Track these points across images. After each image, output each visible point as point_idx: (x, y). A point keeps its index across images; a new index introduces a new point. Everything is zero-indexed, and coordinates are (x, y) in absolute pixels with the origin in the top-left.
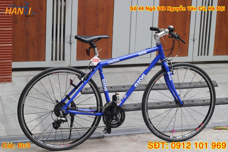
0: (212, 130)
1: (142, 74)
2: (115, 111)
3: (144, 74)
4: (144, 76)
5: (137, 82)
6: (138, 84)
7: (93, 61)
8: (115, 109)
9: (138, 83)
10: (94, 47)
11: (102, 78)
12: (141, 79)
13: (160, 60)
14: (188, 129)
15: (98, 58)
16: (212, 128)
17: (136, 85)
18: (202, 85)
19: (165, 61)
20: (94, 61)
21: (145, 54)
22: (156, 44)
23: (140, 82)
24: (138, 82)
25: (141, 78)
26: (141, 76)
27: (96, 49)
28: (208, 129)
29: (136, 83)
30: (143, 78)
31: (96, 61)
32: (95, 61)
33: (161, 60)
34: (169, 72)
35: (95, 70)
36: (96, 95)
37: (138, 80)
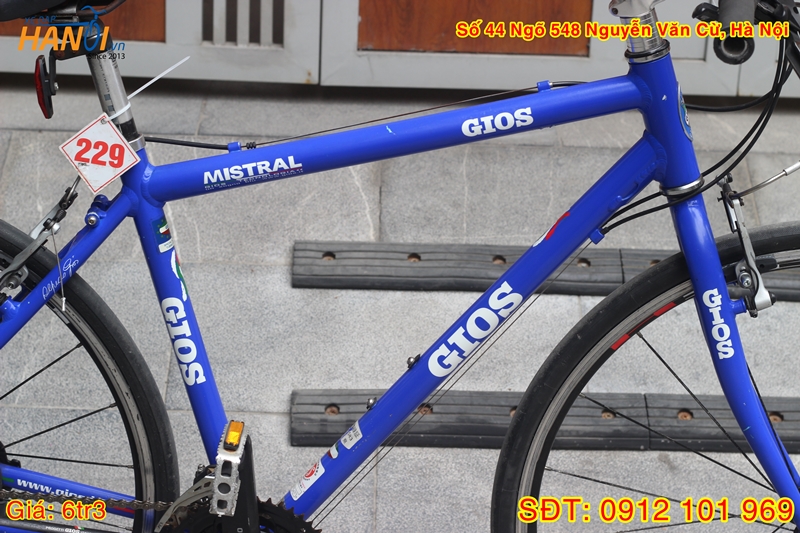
1: (495, 286)
3: (507, 289)
4: (506, 301)
5: (451, 341)
6: (454, 359)
7: (78, 157)
9: (454, 347)
11: (165, 283)
12: (482, 324)
15: (117, 137)
17: (443, 357)
19: (695, 193)
20: (90, 155)
21: (515, 130)
22: (628, 55)
23: (472, 340)
24: (457, 338)
29: (443, 350)
30: (504, 313)
31: (106, 158)
32: (95, 160)
33: (664, 186)
34: (715, 292)
35: (98, 229)
36: (119, 403)
37: (461, 330)
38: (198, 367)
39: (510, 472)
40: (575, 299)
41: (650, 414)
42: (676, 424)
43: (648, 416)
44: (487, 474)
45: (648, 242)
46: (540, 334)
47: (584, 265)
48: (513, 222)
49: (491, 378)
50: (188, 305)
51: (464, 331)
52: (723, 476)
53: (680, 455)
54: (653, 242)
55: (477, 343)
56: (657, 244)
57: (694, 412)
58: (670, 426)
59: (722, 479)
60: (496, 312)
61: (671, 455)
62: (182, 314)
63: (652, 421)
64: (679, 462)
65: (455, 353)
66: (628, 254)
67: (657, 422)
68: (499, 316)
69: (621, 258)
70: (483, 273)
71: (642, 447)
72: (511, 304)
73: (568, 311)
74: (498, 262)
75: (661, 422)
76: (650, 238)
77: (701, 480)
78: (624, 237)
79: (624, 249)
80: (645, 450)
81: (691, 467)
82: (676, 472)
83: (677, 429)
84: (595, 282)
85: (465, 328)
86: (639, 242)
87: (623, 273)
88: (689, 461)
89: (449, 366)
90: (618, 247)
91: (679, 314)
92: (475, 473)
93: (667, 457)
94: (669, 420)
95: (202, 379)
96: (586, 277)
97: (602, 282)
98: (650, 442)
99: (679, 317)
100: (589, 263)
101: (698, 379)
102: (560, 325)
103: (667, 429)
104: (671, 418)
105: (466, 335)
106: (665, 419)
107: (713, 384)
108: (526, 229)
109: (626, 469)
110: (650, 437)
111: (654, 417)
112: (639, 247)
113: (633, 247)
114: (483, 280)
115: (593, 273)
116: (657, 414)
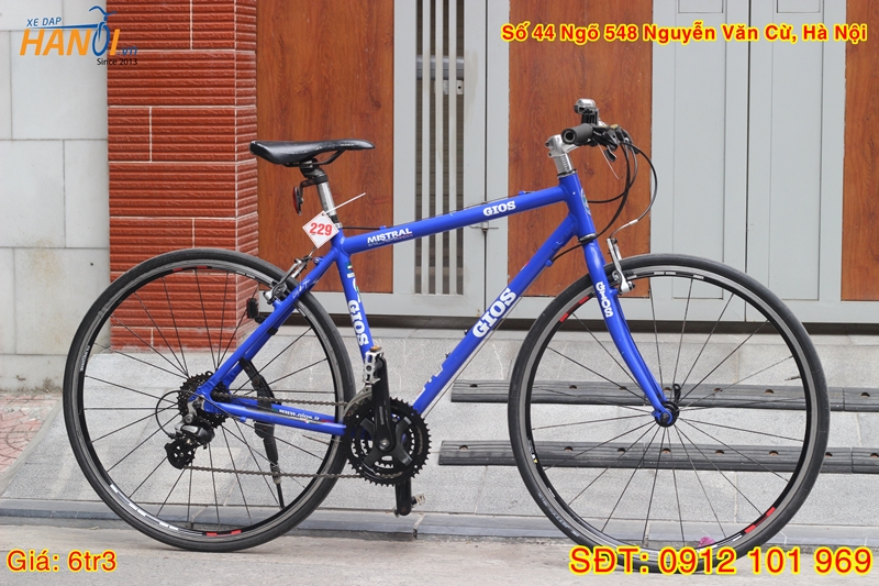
2: (382, 419)
5: (483, 318)
6: (485, 328)
7: (311, 231)
8: (381, 408)
9: (485, 322)
10: (317, 182)
11: (350, 293)
12: (497, 309)
15: (329, 222)
17: (479, 328)
19: (591, 239)
20: (316, 230)
25: (497, 304)
27: (325, 187)
29: (480, 323)
31: (324, 231)
32: (319, 233)
33: (578, 237)
34: (601, 283)
35: (320, 266)
36: (328, 358)
37: (488, 313)
38: (364, 336)
39: (515, 387)
50: (361, 305)
55: (497, 318)
60: (503, 302)
62: (358, 309)
65: (485, 324)
68: (505, 305)
72: (511, 298)
85: (490, 312)
89: (483, 331)
95: (367, 342)
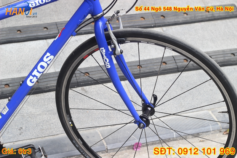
0: (221, 134)
1: (45, 54)
3: (48, 54)
4: (49, 59)
5: (33, 74)
6: (35, 80)
9: (34, 76)
12: (42, 67)
13: (89, 16)
14: (170, 139)
16: (220, 132)
17: (31, 80)
18: (209, 16)
23: (40, 73)
24: (35, 73)
25: (42, 63)
26: (41, 60)
28: (212, 134)
29: (31, 77)
30: (49, 63)
33: (93, 15)
34: (103, 48)
37: (36, 70)
40: (45, 41)
41: (76, 76)
42: (85, 78)
43: (76, 77)
44: (30, 104)
45: (63, 18)
46: (37, 54)
47: (46, 29)
48: (20, 17)
49: (24, 71)
51: (37, 70)
52: (101, 92)
53: (87, 87)
54: (65, 18)
55: (41, 73)
56: (66, 19)
57: (89, 73)
58: (83, 79)
59: (101, 93)
60: (46, 62)
61: (85, 87)
63: (78, 78)
64: (88, 89)
65: (35, 78)
66: (59, 24)
67: (79, 78)
68: (47, 64)
69: (57, 25)
70: (15, 37)
71: (76, 87)
72: (51, 59)
73: (44, 45)
74: (19, 32)
75: (80, 78)
76: (64, 17)
77: (95, 94)
78: (55, 18)
79: (57, 22)
80: (77, 87)
81: (92, 91)
82: (87, 93)
83: (86, 79)
84: (50, 34)
85: (37, 69)
86: (60, 19)
87: (58, 30)
88: (90, 89)
89: (34, 82)
90: (55, 22)
91: (77, 41)
92: (27, 104)
93: (83, 88)
94: (82, 77)
96: (47, 33)
97: (52, 34)
98: (78, 85)
99: (78, 42)
100: (47, 29)
101: (87, 61)
102: (42, 50)
103: (82, 80)
104: (83, 76)
105: (38, 71)
106: (81, 77)
107: (92, 62)
108: (25, 19)
109: (72, 95)
110: (78, 83)
111: (78, 76)
112: (61, 21)
113: (59, 21)
114: (15, 39)
115: (49, 32)
116: (79, 75)
